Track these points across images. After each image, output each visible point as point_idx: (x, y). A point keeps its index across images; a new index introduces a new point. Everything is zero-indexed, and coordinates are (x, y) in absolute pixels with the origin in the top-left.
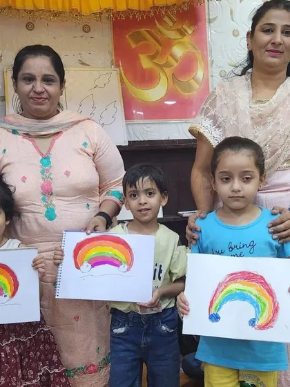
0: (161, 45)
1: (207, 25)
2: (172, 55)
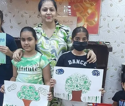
0: (84, 9)
1: (101, 2)
2: (87, 13)
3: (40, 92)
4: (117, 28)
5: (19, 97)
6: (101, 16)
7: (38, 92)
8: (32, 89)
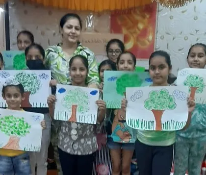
2: (138, 28)
3: (176, 97)
4: (180, 50)
5: (147, 108)
6: (157, 32)
7: (172, 97)
8: (164, 94)
